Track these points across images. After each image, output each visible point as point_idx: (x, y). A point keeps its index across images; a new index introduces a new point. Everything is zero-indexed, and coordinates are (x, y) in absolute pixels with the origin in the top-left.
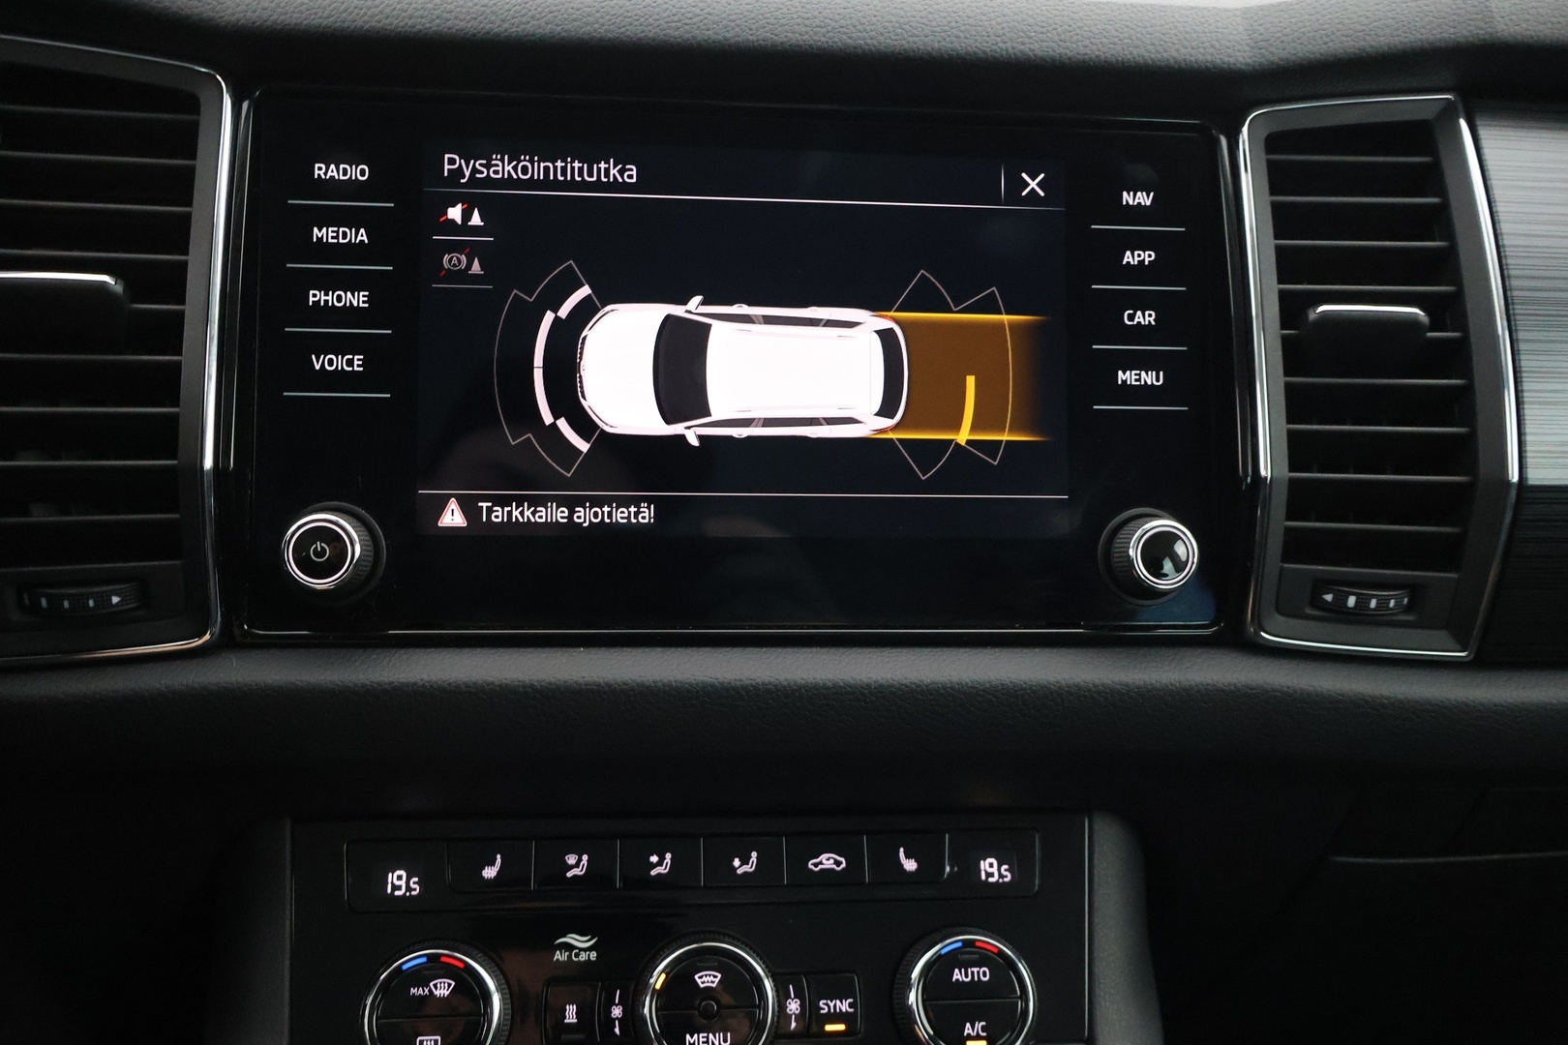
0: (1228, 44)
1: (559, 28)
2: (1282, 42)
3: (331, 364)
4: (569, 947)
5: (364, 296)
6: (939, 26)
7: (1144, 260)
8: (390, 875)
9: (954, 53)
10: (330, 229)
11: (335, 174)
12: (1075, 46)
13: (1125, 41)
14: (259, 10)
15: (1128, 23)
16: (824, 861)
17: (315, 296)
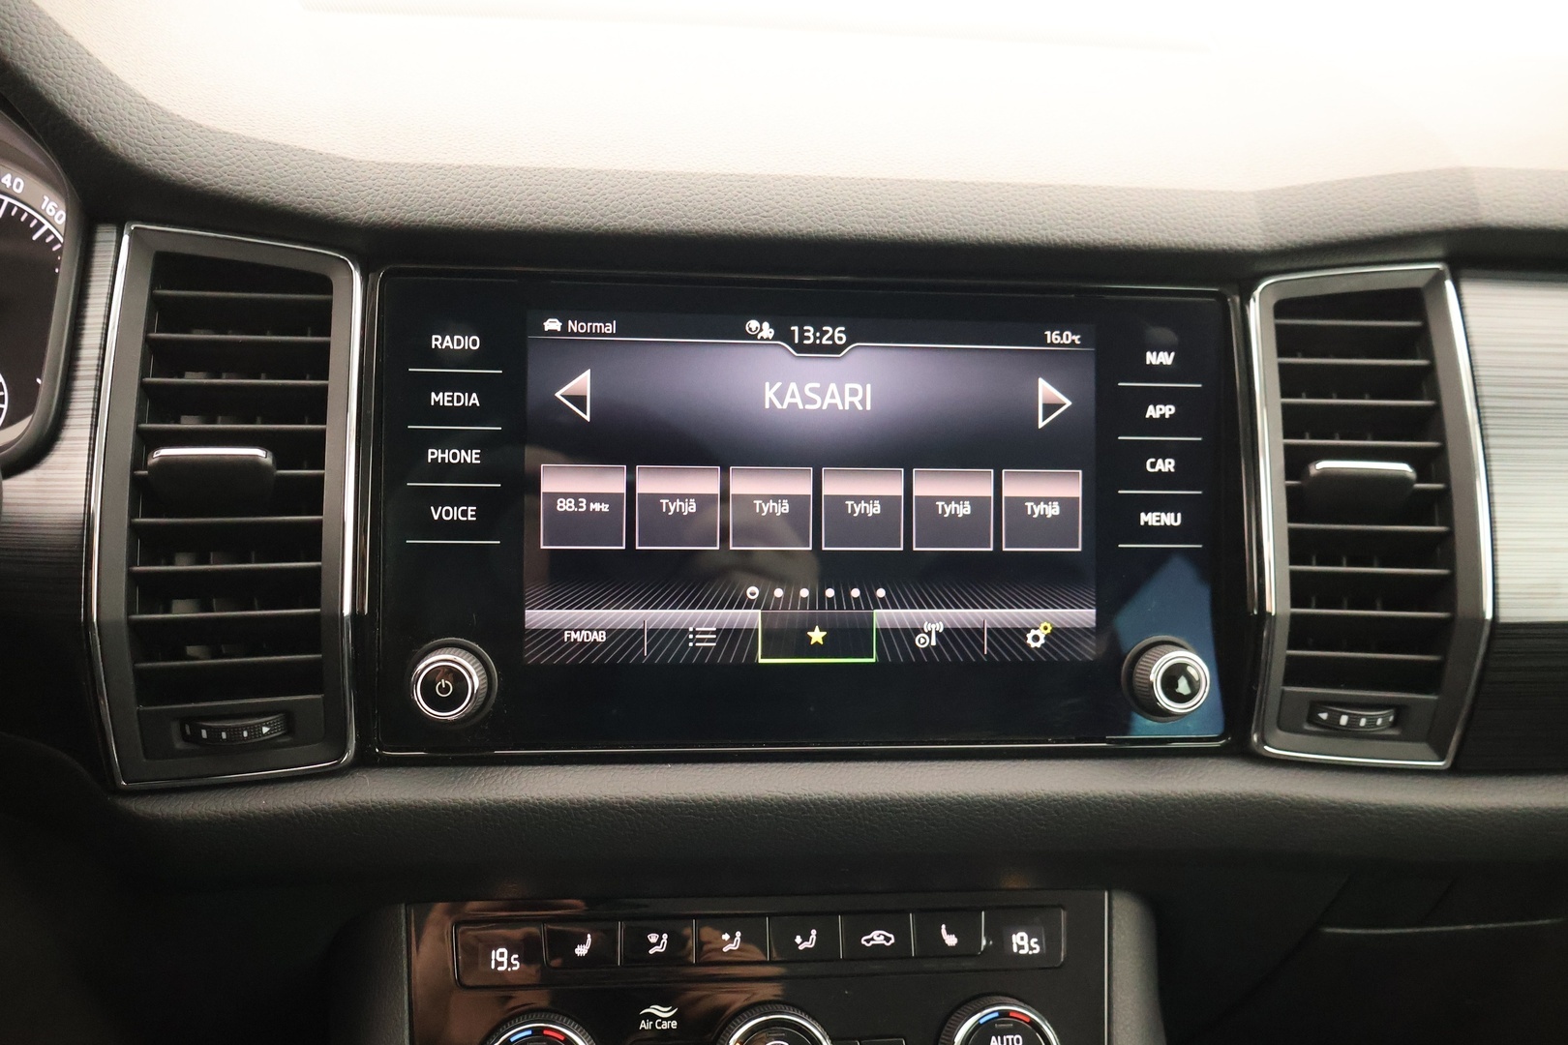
0: (1242, 227)
1: (652, 222)
2: (1291, 226)
3: (447, 514)
4: (653, 1017)
5: (476, 454)
6: (987, 215)
7: (1164, 414)
8: (493, 952)
9: (1001, 240)
10: (446, 394)
11: (450, 344)
12: (1107, 231)
13: (1152, 226)
14: (387, 209)
15: (1154, 209)
16: (875, 938)
17: (434, 454)
